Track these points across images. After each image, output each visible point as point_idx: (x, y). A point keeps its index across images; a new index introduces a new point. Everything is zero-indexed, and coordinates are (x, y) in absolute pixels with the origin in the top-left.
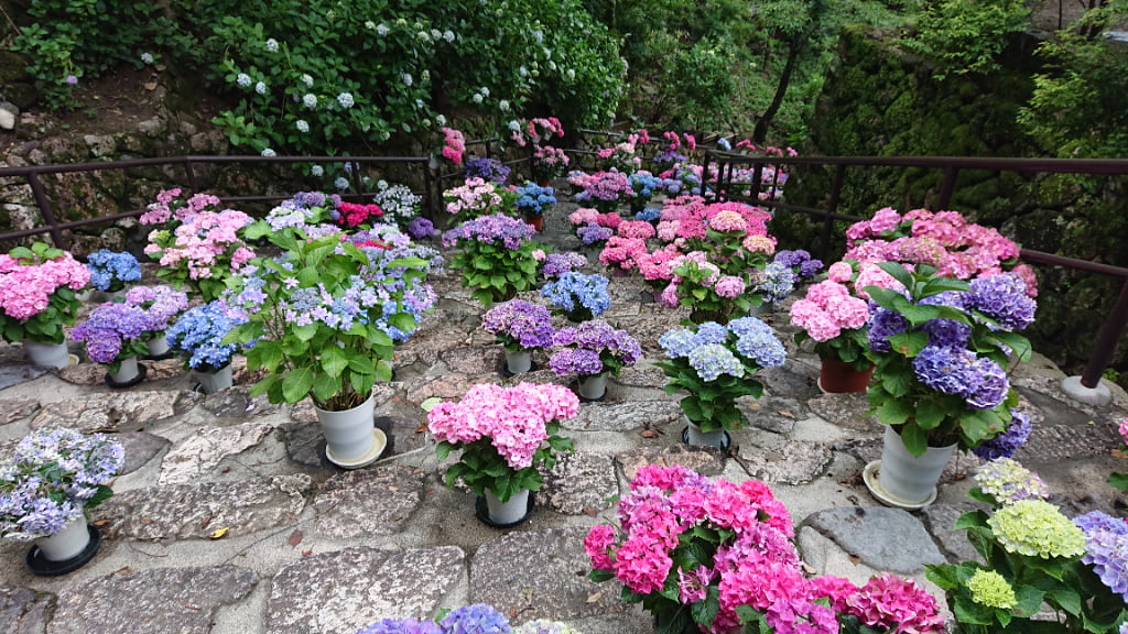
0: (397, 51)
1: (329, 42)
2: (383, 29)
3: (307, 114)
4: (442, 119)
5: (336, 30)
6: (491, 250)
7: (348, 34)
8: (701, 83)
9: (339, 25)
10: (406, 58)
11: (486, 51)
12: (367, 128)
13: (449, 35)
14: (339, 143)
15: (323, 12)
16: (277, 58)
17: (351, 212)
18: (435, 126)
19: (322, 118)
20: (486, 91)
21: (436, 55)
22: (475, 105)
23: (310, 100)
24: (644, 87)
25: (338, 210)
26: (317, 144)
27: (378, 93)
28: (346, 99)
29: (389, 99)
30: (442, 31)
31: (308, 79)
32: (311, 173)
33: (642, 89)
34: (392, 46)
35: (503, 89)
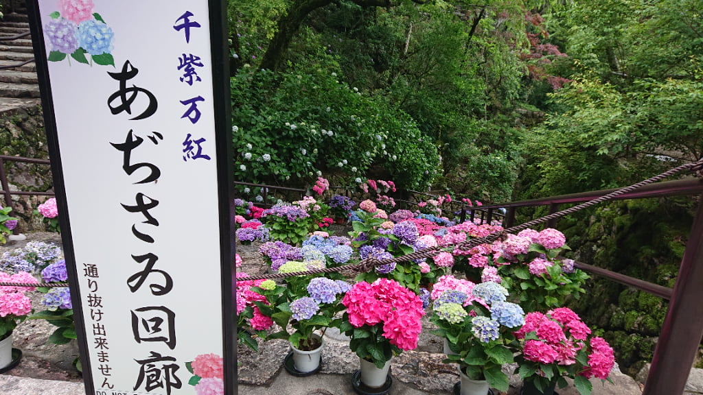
0: (299, 138)
1: (264, 130)
2: (293, 126)
3: (246, 162)
4: (320, 173)
5: (270, 125)
6: (281, 220)
7: (276, 128)
8: (491, 174)
9: (273, 123)
10: (303, 141)
11: (349, 142)
12: (277, 173)
13: (330, 133)
14: (261, 178)
15: (266, 116)
16: (237, 135)
17: (257, 211)
18: (316, 175)
19: (253, 165)
20: (345, 161)
21: (323, 142)
22: (339, 167)
23: (248, 155)
24: (461, 174)
25: (250, 210)
26: (248, 177)
27: (287, 157)
28: (267, 157)
29: (292, 160)
30: (327, 131)
31: (250, 146)
32: (243, 191)
33: (459, 175)
34: (297, 135)
35: (355, 161)
